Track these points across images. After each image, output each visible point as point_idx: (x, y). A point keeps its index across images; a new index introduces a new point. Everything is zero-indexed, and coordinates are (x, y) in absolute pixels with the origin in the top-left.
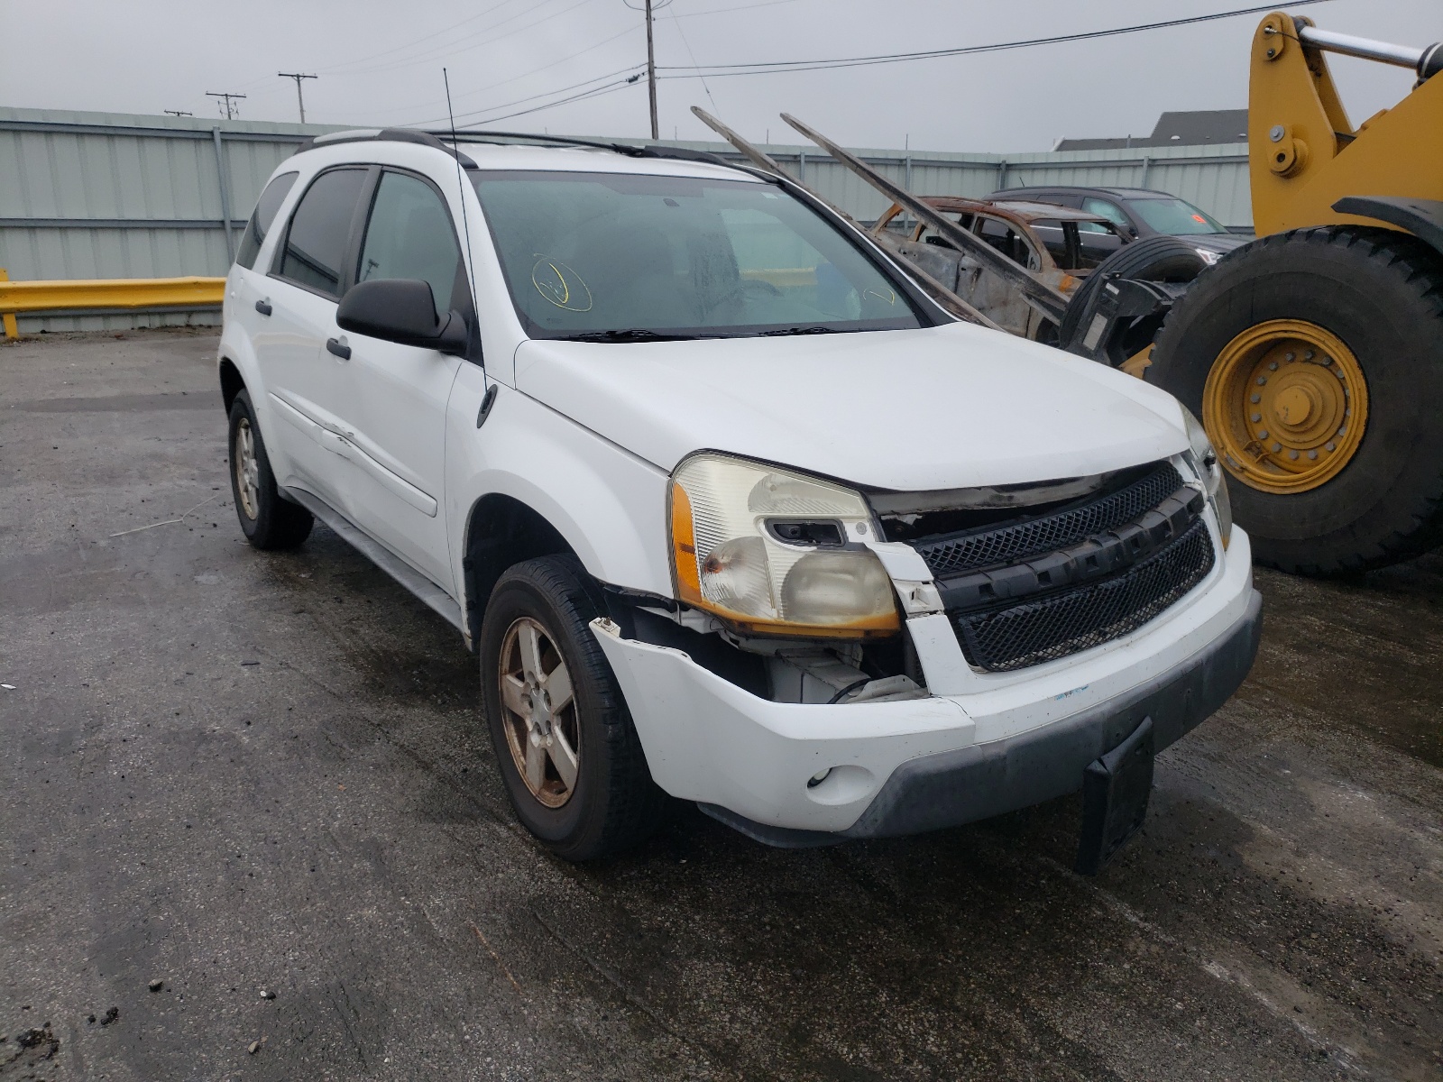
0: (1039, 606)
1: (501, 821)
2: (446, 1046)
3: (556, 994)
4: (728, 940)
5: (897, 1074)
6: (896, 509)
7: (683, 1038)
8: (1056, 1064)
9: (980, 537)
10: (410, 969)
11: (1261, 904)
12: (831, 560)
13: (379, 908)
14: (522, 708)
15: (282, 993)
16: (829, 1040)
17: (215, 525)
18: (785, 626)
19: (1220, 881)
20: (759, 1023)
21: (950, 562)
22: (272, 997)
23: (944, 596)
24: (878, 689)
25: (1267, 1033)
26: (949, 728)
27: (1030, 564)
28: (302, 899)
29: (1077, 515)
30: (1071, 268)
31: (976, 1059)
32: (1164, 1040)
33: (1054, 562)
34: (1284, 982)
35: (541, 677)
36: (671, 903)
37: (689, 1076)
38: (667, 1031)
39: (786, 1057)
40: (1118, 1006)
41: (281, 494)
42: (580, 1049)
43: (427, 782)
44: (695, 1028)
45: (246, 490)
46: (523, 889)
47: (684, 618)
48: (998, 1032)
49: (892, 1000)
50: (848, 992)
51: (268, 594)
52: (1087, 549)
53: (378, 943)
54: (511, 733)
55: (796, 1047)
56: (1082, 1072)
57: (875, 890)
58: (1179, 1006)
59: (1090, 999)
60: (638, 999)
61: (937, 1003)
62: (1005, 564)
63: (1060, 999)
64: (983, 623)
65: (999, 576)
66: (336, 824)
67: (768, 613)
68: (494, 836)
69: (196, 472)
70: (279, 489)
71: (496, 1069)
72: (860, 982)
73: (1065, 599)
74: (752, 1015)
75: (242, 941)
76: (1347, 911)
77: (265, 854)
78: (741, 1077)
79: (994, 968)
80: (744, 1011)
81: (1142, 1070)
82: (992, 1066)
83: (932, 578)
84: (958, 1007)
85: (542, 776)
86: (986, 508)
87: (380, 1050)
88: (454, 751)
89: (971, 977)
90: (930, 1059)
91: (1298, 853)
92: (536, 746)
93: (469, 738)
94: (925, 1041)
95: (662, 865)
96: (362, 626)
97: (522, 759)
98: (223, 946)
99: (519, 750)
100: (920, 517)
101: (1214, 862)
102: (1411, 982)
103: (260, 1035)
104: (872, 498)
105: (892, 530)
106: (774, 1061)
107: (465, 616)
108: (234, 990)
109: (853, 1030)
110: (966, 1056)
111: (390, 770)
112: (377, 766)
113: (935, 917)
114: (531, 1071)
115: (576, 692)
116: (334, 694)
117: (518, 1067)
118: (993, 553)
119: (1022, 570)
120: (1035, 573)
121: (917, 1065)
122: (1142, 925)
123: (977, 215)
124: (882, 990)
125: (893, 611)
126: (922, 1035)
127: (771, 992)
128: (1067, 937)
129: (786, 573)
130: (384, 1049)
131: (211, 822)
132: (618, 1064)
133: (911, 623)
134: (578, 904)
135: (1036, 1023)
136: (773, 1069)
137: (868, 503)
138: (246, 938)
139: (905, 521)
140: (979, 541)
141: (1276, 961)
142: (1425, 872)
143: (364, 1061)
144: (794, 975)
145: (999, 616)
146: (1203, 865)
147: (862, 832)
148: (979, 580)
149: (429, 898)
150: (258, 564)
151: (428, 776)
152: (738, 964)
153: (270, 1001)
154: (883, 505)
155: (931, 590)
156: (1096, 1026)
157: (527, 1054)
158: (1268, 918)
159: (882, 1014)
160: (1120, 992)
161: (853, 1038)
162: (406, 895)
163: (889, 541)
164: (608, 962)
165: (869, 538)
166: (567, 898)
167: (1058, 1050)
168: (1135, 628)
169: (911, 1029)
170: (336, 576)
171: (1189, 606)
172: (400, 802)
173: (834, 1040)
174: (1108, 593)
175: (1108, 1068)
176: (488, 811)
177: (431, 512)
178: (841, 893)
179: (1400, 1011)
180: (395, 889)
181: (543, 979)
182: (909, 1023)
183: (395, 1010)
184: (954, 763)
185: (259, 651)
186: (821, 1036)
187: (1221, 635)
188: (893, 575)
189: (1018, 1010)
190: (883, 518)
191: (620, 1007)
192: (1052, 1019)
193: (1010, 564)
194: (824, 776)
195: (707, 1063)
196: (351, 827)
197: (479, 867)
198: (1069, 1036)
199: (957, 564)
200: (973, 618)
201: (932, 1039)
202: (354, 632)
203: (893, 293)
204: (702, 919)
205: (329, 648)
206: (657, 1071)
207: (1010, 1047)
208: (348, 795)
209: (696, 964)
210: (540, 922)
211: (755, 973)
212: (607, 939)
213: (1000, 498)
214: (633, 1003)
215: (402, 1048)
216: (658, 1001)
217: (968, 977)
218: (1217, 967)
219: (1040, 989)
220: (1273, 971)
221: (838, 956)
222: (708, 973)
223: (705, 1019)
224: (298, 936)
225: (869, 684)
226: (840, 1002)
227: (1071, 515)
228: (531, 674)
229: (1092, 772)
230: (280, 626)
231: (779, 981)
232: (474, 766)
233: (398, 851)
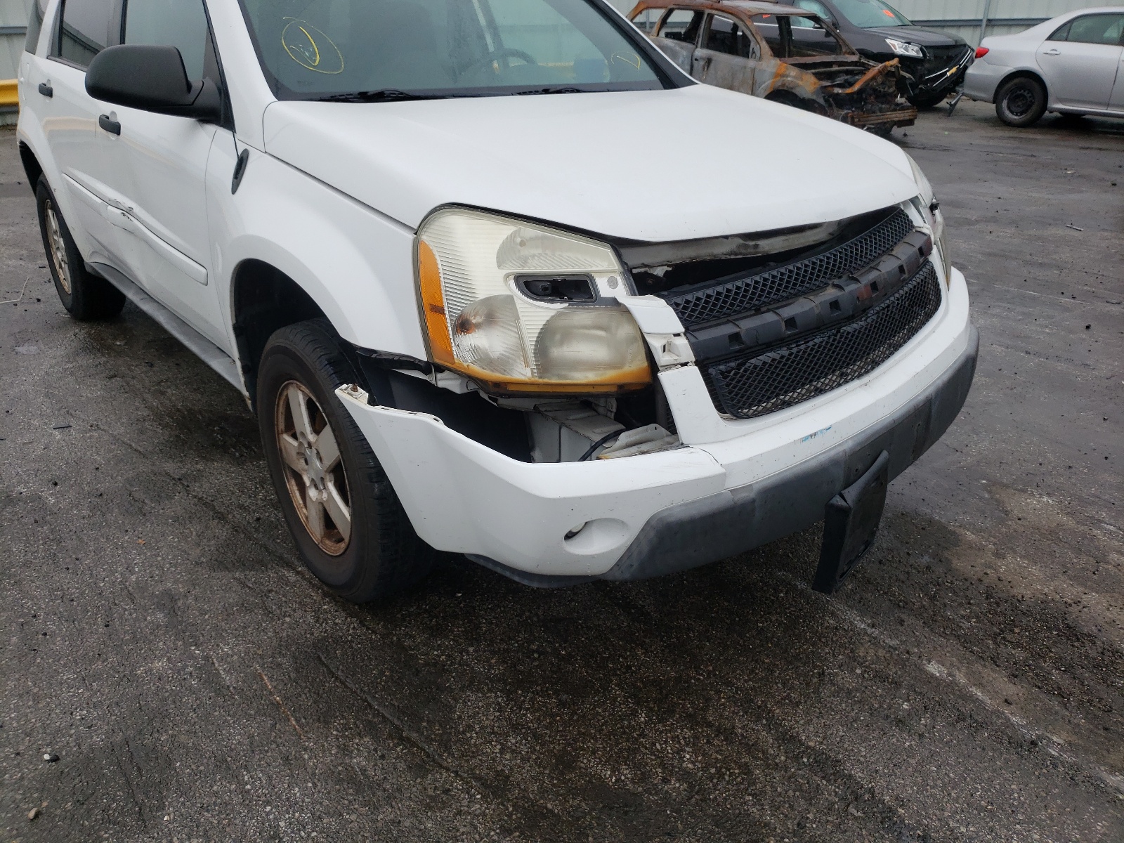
0: (785, 352)
1: (289, 565)
2: (227, 798)
3: (337, 735)
4: (499, 669)
5: (657, 794)
6: (646, 261)
7: (456, 773)
8: (800, 772)
9: (729, 286)
10: (197, 720)
11: (969, 603)
12: (583, 316)
13: (169, 660)
14: (299, 465)
15: (66, 754)
16: (593, 765)
17: (39, 300)
18: (539, 384)
19: (934, 585)
20: (527, 752)
21: (701, 313)
22: (55, 759)
23: (695, 348)
24: (632, 439)
25: (981, 726)
26: (700, 477)
27: (777, 311)
28: (94, 656)
29: (821, 261)
30: (785, 57)
31: (728, 773)
32: (894, 740)
33: (801, 307)
34: (994, 676)
35: (312, 437)
36: (446, 637)
37: (461, 811)
38: (441, 766)
39: (554, 785)
40: (853, 710)
41: (88, 269)
42: (357, 792)
43: (222, 532)
44: (467, 761)
45: (61, 267)
46: (308, 632)
47: (440, 380)
48: (748, 744)
49: (650, 720)
50: (610, 715)
51: (85, 361)
52: (830, 293)
53: (167, 694)
54: (292, 487)
55: (562, 773)
56: (823, 778)
57: (633, 611)
58: (905, 706)
59: (828, 705)
60: (414, 735)
61: (693, 720)
62: (753, 312)
63: (801, 707)
64: (733, 372)
65: (748, 325)
66: (134, 578)
67: (523, 373)
68: (282, 580)
69: (24, 252)
70: (85, 265)
71: (275, 818)
72: (620, 704)
73: (810, 344)
74: (521, 744)
75: (30, 703)
76: (1042, 606)
77: (61, 612)
78: (511, 809)
79: (742, 681)
80: (513, 741)
81: (877, 772)
82: (743, 779)
83: (683, 330)
84: (710, 722)
85: (322, 527)
86: (733, 257)
87: (161, 807)
88: (249, 501)
89: (721, 692)
90: (685, 776)
91: (998, 555)
92: (314, 499)
93: (263, 488)
94: (682, 758)
95: (440, 599)
96: (169, 388)
97: (304, 510)
98: (10, 709)
99: (301, 502)
100: (670, 269)
101: (928, 568)
102: (1104, 669)
103: (41, 800)
104: (623, 251)
105: (643, 284)
106: (543, 791)
107: (242, 380)
108: (18, 754)
109: (615, 752)
110: (719, 770)
111: (187, 522)
112: (176, 519)
113: (687, 635)
114: (309, 817)
115: (341, 452)
116: (140, 452)
117: (297, 814)
118: (742, 302)
119: (770, 317)
120: (782, 319)
121: (674, 784)
122: (870, 631)
123: (707, 11)
124: (641, 710)
125: (645, 364)
126: (678, 753)
127: (539, 719)
128: (805, 647)
129: (539, 331)
130: (165, 806)
131: (9, 583)
132: (393, 803)
133: (663, 376)
134: (359, 643)
135: (781, 732)
136: (541, 798)
137: (619, 256)
138: (34, 700)
139: (655, 274)
140: (729, 291)
141: (985, 657)
142: (1106, 566)
143: (144, 821)
144: (560, 700)
145: (748, 364)
146: (919, 572)
147: (618, 575)
148: (729, 329)
149: (218, 645)
150: (75, 335)
151: (223, 526)
152: (508, 693)
153: (54, 763)
154: (634, 258)
155: (682, 342)
156: (835, 732)
157: (307, 800)
158: (978, 617)
159: (642, 735)
160: (854, 697)
161: (615, 762)
162: (195, 645)
163: (641, 294)
164: (387, 699)
165: (621, 292)
166: (350, 638)
167: (802, 757)
168: (873, 368)
169: (669, 748)
170: (149, 342)
171: (919, 344)
172: (194, 554)
173: (598, 764)
174: (850, 336)
175: (846, 772)
176: (279, 557)
177: (203, 280)
178: (602, 617)
179: (1097, 697)
180: (186, 639)
181: (324, 721)
182: (666, 742)
183: (178, 764)
184: (706, 509)
185: (71, 415)
186: (585, 761)
187: (947, 371)
188: (645, 330)
189: (764, 722)
190: (635, 271)
191: (396, 745)
192: (795, 728)
193: (758, 311)
194: (581, 527)
195: (479, 796)
196: (147, 580)
197: (268, 612)
198: (812, 744)
199: (707, 315)
200: (722, 367)
201: (688, 756)
202: (163, 393)
203: (639, 58)
204: (475, 651)
205: (137, 409)
206: (430, 808)
207: (760, 759)
208: (146, 549)
209: (469, 696)
210: (323, 664)
211: (524, 701)
212: (386, 676)
213: (746, 246)
214: (408, 739)
215: (183, 804)
216: (433, 736)
217: (718, 692)
218: (936, 666)
219: (783, 699)
220: (984, 666)
221: (600, 679)
222: (480, 704)
223: (477, 752)
224: (87, 694)
225: (623, 436)
226: (603, 725)
227: (815, 260)
228: (303, 434)
229: (832, 505)
230: (94, 390)
231: (547, 708)
232: (267, 514)
233: (190, 601)
